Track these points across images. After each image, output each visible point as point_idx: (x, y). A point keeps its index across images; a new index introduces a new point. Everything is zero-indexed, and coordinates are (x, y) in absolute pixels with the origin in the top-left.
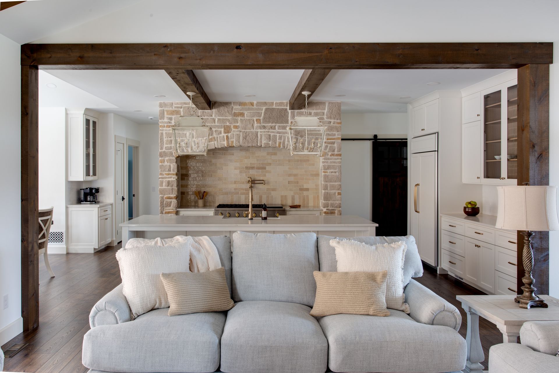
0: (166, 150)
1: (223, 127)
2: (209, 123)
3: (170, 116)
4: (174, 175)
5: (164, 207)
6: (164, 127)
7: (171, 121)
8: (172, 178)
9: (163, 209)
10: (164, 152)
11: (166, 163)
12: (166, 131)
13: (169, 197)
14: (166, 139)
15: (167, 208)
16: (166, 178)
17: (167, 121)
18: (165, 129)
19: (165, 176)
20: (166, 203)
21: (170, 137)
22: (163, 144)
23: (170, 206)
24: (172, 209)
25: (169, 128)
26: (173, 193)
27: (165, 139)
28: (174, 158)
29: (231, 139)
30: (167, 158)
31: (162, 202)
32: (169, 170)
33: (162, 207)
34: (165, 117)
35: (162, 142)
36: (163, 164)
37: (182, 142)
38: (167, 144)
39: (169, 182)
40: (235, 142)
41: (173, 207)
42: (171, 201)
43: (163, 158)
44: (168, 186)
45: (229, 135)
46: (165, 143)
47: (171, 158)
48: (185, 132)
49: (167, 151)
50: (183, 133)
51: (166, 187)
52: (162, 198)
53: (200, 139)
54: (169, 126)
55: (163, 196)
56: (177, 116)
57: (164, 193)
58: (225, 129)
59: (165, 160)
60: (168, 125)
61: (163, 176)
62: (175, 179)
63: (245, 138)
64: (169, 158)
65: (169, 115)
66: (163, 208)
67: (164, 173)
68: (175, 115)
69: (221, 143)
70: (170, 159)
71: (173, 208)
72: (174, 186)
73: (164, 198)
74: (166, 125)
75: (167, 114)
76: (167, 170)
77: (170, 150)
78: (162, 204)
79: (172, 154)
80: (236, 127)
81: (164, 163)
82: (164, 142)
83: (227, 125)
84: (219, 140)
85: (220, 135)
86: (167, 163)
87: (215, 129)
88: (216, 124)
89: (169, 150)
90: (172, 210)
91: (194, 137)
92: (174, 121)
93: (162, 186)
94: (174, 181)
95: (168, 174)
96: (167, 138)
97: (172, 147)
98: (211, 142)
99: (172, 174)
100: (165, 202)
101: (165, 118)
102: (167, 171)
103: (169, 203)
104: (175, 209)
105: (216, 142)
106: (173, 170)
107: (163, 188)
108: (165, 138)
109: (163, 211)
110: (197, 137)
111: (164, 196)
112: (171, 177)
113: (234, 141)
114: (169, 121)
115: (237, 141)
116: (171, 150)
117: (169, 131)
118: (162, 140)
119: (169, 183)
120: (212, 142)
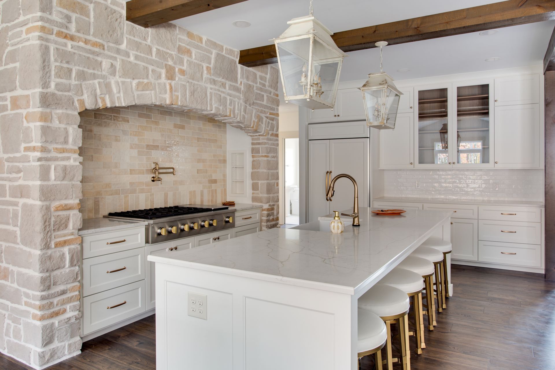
0: (56, 92)
1: (164, 67)
2: (143, 53)
3: (65, 11)
4: (75, 152)
5: (52, 231)
6: (52, 34)
7: (68, 25)
8: (72, 161)
9: (50, 238)
10: (53, 94)
11: (58, 122)
12: (55, 44)
13: (66, 205)
14: (58, 64)
15: (59, 233)
16: (56, 159)
17: (60, 20)
18: (53, 37)
19: (54, 154)
20: (56, 222)
21: (68, 62)
22: (48, 74)
23: (66, 227)
24: (72, 234)
25: (65, 41)
26: (74, 196)
27: (54, 64)
28: (76, 113)
29: (175, 91)
30: (59, 111)
31: (46, 221)
32: (66, 142)
33: (48, 232)
34: (54, 9)
35: (47, 70)
36: (50, 125)
37: (95, 79)
38: (60, 77)
39: (65, 169)
40: (181, 99)
41: (73, 229)
42: (69, 215)
43: (48, 110)
44: (63, 179)
45: (173, 83)
46: (53, 73)
47: (69, 112)
48: (99, 59)
49: (60, 93)
50: (96, 60)
51: (59, 183)
52: (48, 208)
53: (129, 80)
54: (64, 35)
55: (47, 203)
56: (82, 17)
57: (52, 198)
58: (167, 72)
59: (55, 116)
60: (62, 32)
61: (49, 155)
62: (78, 164)
63: (192, 93)
64: (64, 111)
65: (64, 7)
66: (49, 234)
67: (51, 147)
68: (77, 13)
69: (160, 95)
70: (68, 115)
71: (74, 231)
72: (75, 179)
73: (52, 210)
74: (56, 29)
75: (60, 4)
76: (62, 140)
77: (66, 94)
78: (47, 223)
79: (73, 103)
80: (182, 72)
81: (51, 122)
82: (50, 71)
83: (170, 65)
84: (157, 90)
85: (159, 81)
86: (60, 123)
87: (153, 67)
88: (154, 57)
89: (65, 91)
90: (72, 237)
91: (117, 74)
92: (76, 27)
93: (48, 179)
94: (77, 166)
95: (63, 151)
96: (61, 62)
97: (72, 87)
98: (147, 90)
99: (71, 149)
100: (53, 219)
101: (54, 13)
102: (62, 143)
103: (63, 222)
104: (77, 231)
105: (153, 92)
106: (74, 141)
107: (50, 183)
108: (56, 60)
109: (50, 241)
110: (123, 75)
111: (50, 205)
112: (69, 158)
113: (180, 96)
114: (64, 21)
115: (183, 97)
116: (70, 94)
117: (63, 46)
118: (46, 63)
119: (65, 172)
120: (147, 92)
